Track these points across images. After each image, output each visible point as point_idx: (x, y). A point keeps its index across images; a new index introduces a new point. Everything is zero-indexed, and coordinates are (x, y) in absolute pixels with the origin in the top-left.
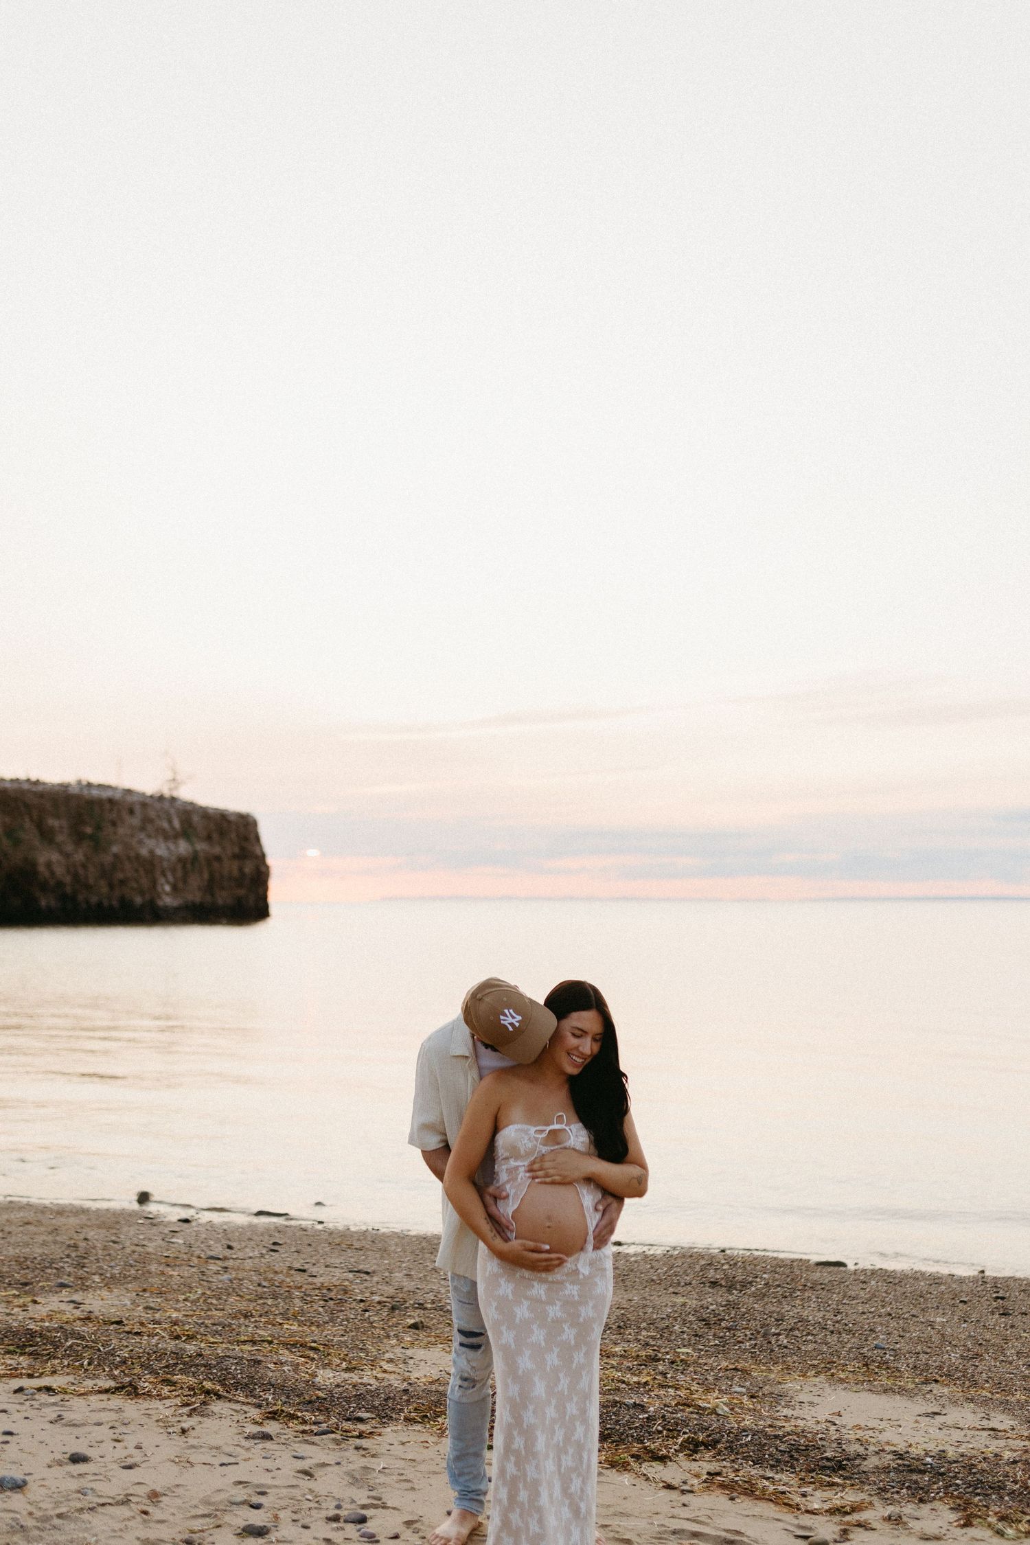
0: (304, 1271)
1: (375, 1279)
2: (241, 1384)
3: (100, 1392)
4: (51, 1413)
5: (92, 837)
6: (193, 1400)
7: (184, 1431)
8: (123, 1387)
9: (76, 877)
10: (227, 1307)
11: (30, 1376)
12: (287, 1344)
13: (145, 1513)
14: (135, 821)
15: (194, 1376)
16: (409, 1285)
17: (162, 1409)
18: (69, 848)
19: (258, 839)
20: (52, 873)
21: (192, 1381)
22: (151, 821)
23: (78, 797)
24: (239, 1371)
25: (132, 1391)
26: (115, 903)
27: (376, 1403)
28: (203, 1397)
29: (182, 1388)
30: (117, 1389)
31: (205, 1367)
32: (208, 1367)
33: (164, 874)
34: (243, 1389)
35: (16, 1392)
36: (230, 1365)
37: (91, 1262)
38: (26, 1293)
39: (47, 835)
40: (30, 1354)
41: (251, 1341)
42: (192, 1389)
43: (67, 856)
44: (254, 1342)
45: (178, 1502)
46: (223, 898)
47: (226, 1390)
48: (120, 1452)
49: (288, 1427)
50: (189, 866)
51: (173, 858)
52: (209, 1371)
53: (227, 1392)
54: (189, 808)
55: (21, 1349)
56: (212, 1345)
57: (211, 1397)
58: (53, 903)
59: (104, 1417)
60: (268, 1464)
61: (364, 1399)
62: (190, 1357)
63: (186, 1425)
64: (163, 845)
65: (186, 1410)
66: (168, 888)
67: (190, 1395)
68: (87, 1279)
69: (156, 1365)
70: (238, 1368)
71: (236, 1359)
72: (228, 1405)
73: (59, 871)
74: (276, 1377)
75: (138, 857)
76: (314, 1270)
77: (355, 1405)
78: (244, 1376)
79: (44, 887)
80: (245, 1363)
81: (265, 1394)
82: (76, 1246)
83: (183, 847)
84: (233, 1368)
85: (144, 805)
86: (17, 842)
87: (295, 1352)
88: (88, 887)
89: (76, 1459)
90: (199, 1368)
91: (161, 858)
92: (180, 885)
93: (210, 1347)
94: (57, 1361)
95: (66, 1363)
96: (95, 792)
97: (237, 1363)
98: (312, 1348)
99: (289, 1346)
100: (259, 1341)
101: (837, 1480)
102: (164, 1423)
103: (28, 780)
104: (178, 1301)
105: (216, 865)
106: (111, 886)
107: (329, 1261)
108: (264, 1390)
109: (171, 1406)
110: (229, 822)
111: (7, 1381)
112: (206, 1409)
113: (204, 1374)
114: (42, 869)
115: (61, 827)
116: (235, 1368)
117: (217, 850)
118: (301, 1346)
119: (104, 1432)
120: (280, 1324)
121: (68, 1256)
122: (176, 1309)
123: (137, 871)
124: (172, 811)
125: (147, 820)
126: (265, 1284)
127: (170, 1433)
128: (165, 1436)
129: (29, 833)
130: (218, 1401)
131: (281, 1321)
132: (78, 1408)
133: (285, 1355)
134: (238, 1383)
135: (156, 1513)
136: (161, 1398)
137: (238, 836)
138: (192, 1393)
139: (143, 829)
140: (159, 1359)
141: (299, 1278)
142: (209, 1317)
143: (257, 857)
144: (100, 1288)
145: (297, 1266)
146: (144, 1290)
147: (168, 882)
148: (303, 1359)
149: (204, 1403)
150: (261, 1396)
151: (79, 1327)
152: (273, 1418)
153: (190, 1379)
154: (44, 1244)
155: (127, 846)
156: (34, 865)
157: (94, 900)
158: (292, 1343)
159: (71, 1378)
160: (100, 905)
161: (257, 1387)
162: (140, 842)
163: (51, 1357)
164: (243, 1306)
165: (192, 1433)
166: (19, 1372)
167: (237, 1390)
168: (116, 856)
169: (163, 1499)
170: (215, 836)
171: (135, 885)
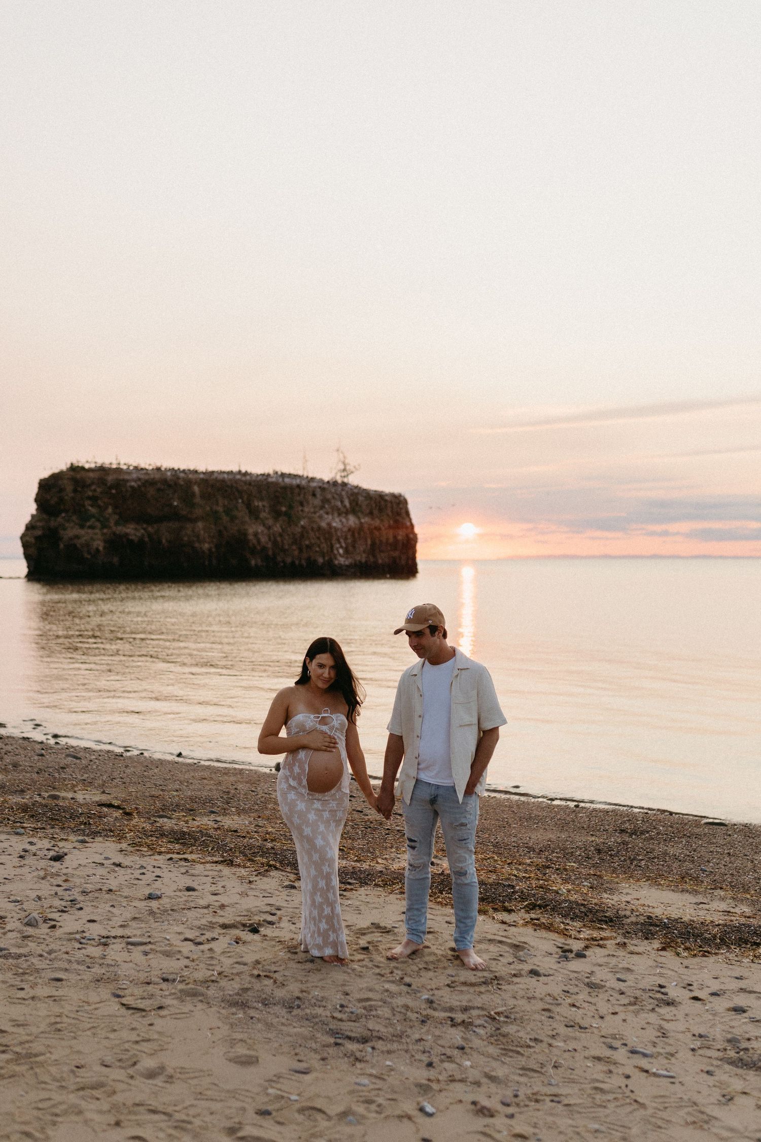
0: (362, 812)
3: (213, 862)
4: (183, 870)
5: (286, 514)
6: (262, 869)
7: (250, 882)
8: (225, 861)
9: (275, 543)
11: (178, 853)
13: (215, 912)
14: (317, 502)
15: (266, 858)
17: (243, 872)
18: (270, 522)
19: (407, 513)
20: (259, 541)
21: (265, 860)
22: (328, 501)
23: (276, 484)
25: (230, 863)
26: (304, 563)
27: (362, 876)
28: (268, 868)
29: (258, 863)
30: (222, 861)
31: (274, 854)
33: (338, 541)
35: (168, 860)
37: (235, 801)
38: (190, 815)
39: (254, 513)
40: (182, 843)
42: (263, 864)
43: (269, 528)
45: (234, 909)
46: (382, 558)
48: (214, 888)
50: (356, 535)
51: (345, 529)
52: (275, 856)
53: (282, 866)
54: (356, 491)
55: (177, 840)
57: (272, 868)
58: (259, 562)
59: (210, 873)
60: (288, 898)
61: (356, 874)
62: (268, 849)
63: (251, 879)
64: (337, 520)
65: (255, 873)
66: (341, 551)
67: (260, 867)
68: (228, 809)
69: (248, 852)
72: (280, 872)
73: (264, 539)
75: (319, 528)
79: (253, 551)
82: (228, 793)
83: (352, 521)
85: (323, 489)
86: (233, 519)
88: (284, 551)
89: (189, 889)
90: (270, 854)
91: (336, 529)
92: (351, 548)
94: (194, 848)
95: (199, 848)
96: (287, 480)
101: (604, 926)
102: (241, 878)
103: (240, 472)
104: (276, 823)
105: (377, 533)
106: (301, 550)
109: (248, 871)
110: (386, 501)
111: (165, 855)
112: (267, 873)
113: (272, 857)
114: (251, 537)
115: (264, 506)
117: (377, 523)
119: (209, 879)
121: (222, 797)
122: (272, 827)
123: (319, 538)
124: (344, 493)
125: (325, 501)
127: (243, 882)
128: (240, 883)
129: (242, 513)
130: (275, 871)
132: (199, 868)
135: (220, 912)
136: (245, 867)
137: (392, 512)
138: (262, 866)
139: (322, 507)
140: (251, 849)
143: (407, 528)
144: (234, 815)
146: (259, 817)
147: (341, 547)
149: (267, 871)
151: (211, 832)
154: (210, 790)
155: (311, 521)
156: (245, 535)
157: (289, 560)
159: (200, 856)
160: (293, 563)
162: (321, 517)
163: (192, 845)
165: (254, 883)
166: (173, 851)
168: (303, 527)
169: (227, 908)
170: (376, 512)
171: (317, 549)
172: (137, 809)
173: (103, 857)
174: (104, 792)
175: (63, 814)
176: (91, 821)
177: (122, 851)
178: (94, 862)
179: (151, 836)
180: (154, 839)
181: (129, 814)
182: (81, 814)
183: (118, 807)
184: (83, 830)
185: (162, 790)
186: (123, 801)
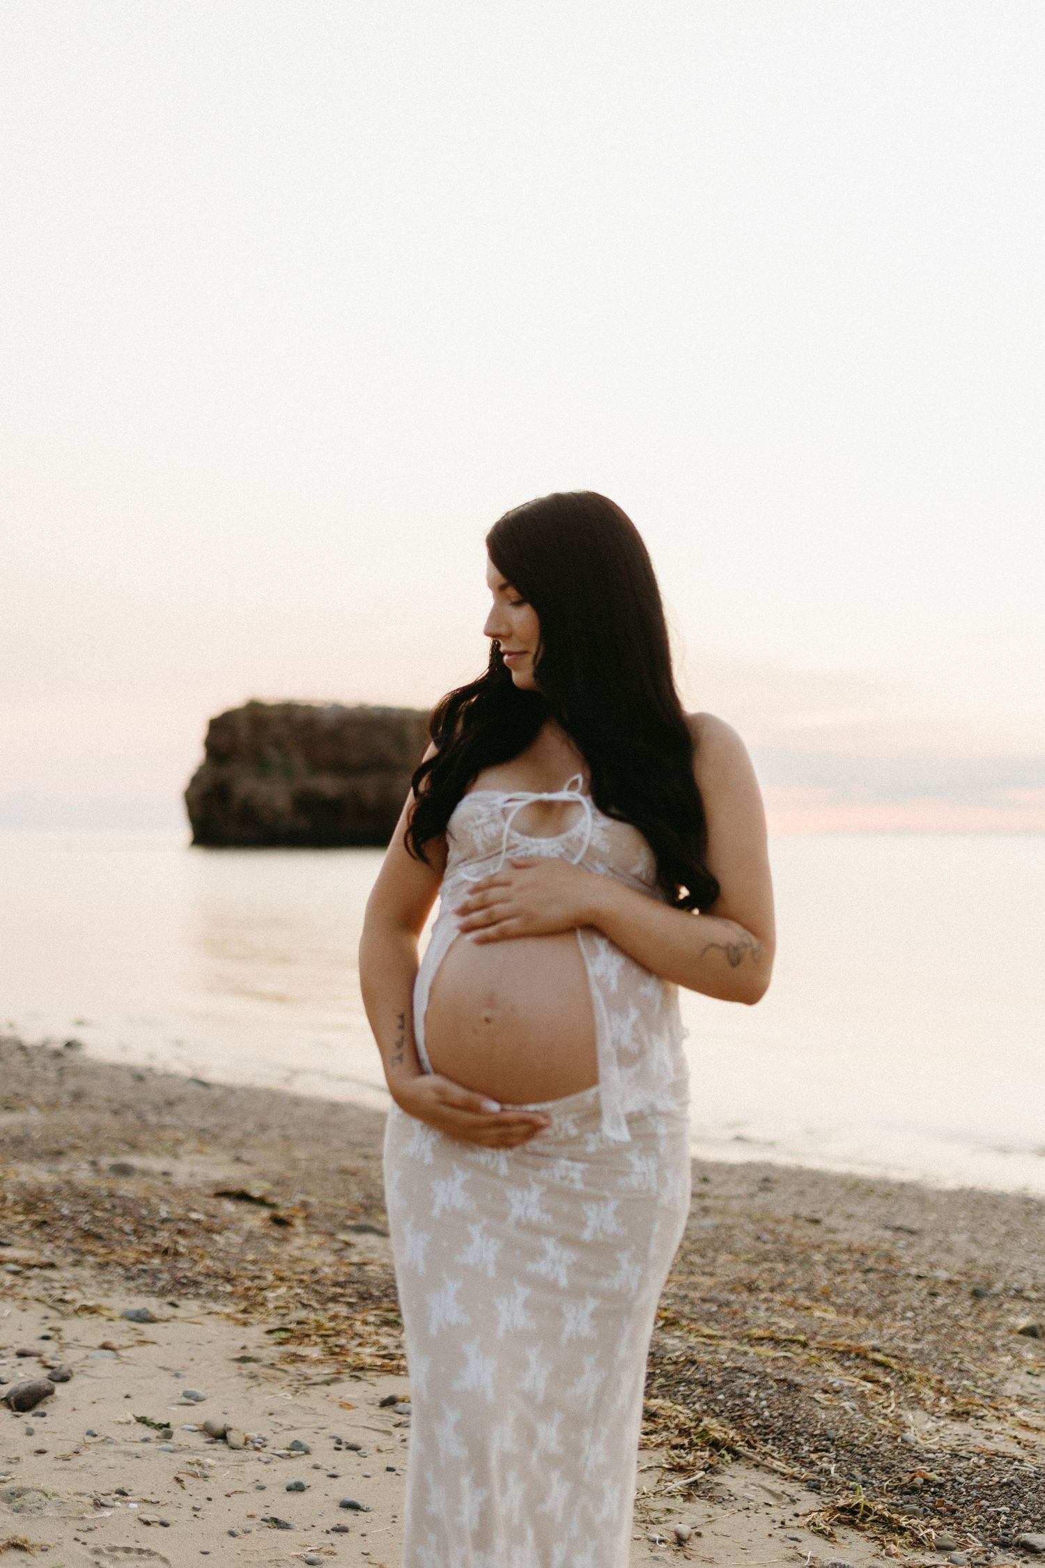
0: (818, 1222)
1: (928, 1242)
2: (773, 1431)
6: (690, 1458)
7: (680, 1540)
10: (719, 1271)
12: (834, 1352)
15: (684, 1403)
16: (985, 1258)
24: (764, 1403)
28: (707, 1454)
29: (666, 1428)
31: (704, 1386)
32: (708, 1389)
34: (777, 1443)
36: (747, 1388)
41: (771, 1339)
42: (684, 1432)
44: (776, 1342)
47: (748, 1442)
49: (888, 1554)
52: (711, 1396)
53: (751, 1446)
56: (708, 1341)
57: (722, 1456)
62: (675, 1363)
63: (683, 1525)
65: (680, 1482)
67: (682, 1447)
70: (762, 1395)
71: (755, 1376)
74: (833, 1422)
76: (829, 1221)
77: (1007, 1509)
78: (776, 1414)
80: (772, 1387)
81: (821, 1458)
84: (753, 1393)
87: (850, 1368)
90: (693, 1387)
93: (704, 1344)
97: (757, 1384)
98: (877, 1363)
99: (836, 1355)
100: (785, 1340)
107: (851, 1209)
108: (816, 1450)
109: (650, 1468)
111: (375, 1380)
112: (718, 1484)
113: (703, 1400)
116: (757, 1396)
118: (858, 1356)
120: (808, 1308)
126: (766, 1237)
127: (654, 1541)
128: (647, 1550)
130: (734, 1466)
131: (808, 1303)
133: (836, 1375)
134: (766, 1427)
138: (686, 1441)
141: (814, 1233)
142: (695, 1287)
145: (805, 1211)
148: (870, 1385)
149: (711, 1469)
150: (812, 1463)
152: (851, 1524)
153: (679, 1408)
158: (841, 1349)
161: (802, 1440)
164: (741, 1270)
165: (696, 1545)
166: (395, 1362)
167: (766, 1441)
172: (304, 1205)
173: (178, 1388)
174: (238, 1160)
175: (118, 1221)
176: (183, 1244)
177: (244, 1360)
178: (142, 1420)
179: (334, 1299)
180: (343, 1310)
181: (280, 1222)
182: (164, 1221)
183: (261, 1202)
184: (155, 1274)
185: (366, 1157)
186: (277, 1183)
